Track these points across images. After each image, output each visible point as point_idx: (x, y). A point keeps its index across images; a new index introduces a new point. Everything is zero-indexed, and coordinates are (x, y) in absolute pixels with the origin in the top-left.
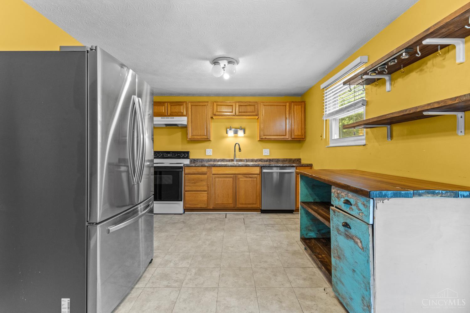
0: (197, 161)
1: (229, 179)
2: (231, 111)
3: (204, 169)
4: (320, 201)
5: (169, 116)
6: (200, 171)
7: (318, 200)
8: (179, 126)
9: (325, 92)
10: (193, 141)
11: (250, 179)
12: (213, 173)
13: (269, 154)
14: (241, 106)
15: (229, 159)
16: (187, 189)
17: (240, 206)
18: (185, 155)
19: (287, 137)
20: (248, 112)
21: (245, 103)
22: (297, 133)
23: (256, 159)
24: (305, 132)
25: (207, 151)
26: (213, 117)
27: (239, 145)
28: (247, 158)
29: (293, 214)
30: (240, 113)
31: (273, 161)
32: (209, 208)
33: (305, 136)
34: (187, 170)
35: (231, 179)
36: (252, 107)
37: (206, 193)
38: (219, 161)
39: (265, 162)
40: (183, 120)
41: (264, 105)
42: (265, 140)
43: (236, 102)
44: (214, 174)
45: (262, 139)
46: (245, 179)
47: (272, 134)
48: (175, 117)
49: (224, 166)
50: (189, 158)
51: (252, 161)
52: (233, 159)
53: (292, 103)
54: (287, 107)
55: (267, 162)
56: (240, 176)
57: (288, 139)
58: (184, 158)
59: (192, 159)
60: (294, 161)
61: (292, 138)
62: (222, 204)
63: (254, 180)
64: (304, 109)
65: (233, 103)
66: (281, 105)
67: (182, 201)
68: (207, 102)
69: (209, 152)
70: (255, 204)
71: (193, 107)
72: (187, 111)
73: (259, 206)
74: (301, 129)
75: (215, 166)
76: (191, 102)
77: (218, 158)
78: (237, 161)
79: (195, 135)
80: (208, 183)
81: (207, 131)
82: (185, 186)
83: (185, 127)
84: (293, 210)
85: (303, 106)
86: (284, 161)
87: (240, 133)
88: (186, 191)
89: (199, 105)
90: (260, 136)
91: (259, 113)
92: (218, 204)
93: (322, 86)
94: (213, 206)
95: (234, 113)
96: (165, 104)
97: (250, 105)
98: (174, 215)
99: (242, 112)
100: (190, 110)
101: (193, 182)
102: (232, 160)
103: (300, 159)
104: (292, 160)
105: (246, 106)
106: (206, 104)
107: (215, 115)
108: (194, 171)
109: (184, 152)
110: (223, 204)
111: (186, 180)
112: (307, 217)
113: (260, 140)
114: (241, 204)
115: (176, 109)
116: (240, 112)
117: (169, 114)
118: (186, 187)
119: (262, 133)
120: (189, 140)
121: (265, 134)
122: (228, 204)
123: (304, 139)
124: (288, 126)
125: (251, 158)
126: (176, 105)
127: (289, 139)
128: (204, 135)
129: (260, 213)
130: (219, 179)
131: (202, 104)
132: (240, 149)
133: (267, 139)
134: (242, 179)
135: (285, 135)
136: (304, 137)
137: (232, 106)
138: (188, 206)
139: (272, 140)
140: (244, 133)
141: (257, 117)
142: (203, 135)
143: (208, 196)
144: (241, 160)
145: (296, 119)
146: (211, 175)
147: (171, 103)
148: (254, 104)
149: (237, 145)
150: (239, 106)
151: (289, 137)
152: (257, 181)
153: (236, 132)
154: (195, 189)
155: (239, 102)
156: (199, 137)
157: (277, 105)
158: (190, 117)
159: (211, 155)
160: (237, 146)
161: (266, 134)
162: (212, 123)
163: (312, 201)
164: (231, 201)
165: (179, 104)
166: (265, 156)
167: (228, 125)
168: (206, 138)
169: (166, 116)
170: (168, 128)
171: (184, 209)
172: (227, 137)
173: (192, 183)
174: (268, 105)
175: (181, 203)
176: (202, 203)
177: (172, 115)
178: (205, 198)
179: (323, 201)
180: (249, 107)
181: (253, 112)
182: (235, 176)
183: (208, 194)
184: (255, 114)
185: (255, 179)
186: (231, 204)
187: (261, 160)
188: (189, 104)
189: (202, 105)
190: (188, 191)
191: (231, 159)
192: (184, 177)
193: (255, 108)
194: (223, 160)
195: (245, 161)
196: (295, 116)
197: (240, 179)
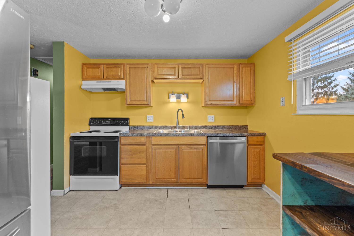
0: (138, 129)
1: (171, 150)
2: (174, 74)
3: (143, 139)
4: (314, 204)
5: (105, 79)
6: (138, 141)
7: (311, 203)
8: (118, 91)
9: (294, 44)
10: (132, 107)
11: (195, 150)
12: (153, 143)
13: (213, 121)
14: (184, 68)
15: (171, 126)
16: (123, 161)
17: (184, 181)
18: (124, 121)
19: (235, 102)
20: (192, 75)
21: (189, 65)
22: (246, 97)
23: (200, 126)
24: (254, 97)
25: (148, 118)
26: (154, 81)
27: (182, 111)
28: (191, 125)
29: (244, 189)
30: (184, 77)
31: (218, 128)
32: (148, 183)
33: (254, 101)
34: (124, 140)
35: (173, 150)
36: (196, 69)
37: (145, 167)
38: (160, 128)
39: (209, 129)
40: (121, 84)
41: (210, 67)
42: (211, 105)
43: (179, 64)
44: (154, 145)
45: (207, 105)
46: (189, 150)
47: (219, 100)
48: (111, 81)
49: (166, 136)
50: (128, 125)
51: (196, 128)
52: (175, 125)
53: (241, 65)
54: (235, 69)
55: (211, 128)
56: (183, 147)
57: (235, 104)
58: (123, 125)
59: (132, 126)
60: (240, 128)
61: (240, 103)
62: (163, 179)
63: (199, 151)
64: (253, 72)
65: (176, 65)
66: (228, 68)
67: (118, 175)
68: (148, 64)
69: (150, 119)
70: (201, 179)
71: (131, 69)
72: (125, 74)
73: (205, 182)
74: (251, 94)
75: (155, 135)
76: (130, 64)
77: (160, 125)
78: (180, 128)
79: (134, 101)
80: (148, 155)
81: (147, 96)
82: (121, 158)
83: (123, 92)
84: (244, 186)
85: (252, 68)
86: (230, 128)
87: (184, 99)
88: (122, 164)
89: (139, 68)
90: (205, 102)
91: (204, 77)
92: (158, 179)
93: (287, 39)
94: (152, 182)
95: (176, 77)
96: (101, 66)
97: (194, 67)
98: (107, 192)
99: (185, 75)
100: (128, 72)
101: (130, 153)
102: (175, 127)
103: (247, 126)
104: (238, 127)
105: (189, 68)
106: (146, 66)
107: (156, 78)
108: (131, 141)
109: (123, 119)
110: (165, 179)
111: (122, 151)
112: (293, 229)
113: (206, 105)
114: (184, 179)
115: (113, 72)
116: (183, 75)
117: (105, 77)
118: (122, 160)
119: (207, 98)
120: (127, 105)
121: (210, 100)
122: (170, 179)
123: (252, 104)
124: (235, 90)
125: (194, 125)
126: (113, 68)
127: (238, 105)
128: (144, 101)
129: (206, 188)
130: (160, 150)
131: (141, 66)
132: (183, 116)
133: (212, 105)
134: (186, 150)
135: (233, 101)
136: (253, 103)
137: (174, 68)
138: (124, 181)
139: (218, 105)
140: (188, 98)
141: (202, 81)
142: (142, 101)
143: (147, 170)
144: (184, 128)
145: (245, 83)
146: (151, 146)
147: (107, 65)
148: (198, 67)
149: (180, 111)
150: (182, 68)
151: (237, 102)
152: (203, 152)
153: (178, 98)
154: (132, 162)
155: (182, 64)
156: (138, 103)
157: (224, 68)
158: (128, 81)
159: (152, 122)
160: (180, 113)
161: (212, 99)
162: (153, 88)
163: (302, 204)
164: (173, 175)
165: (116, 66)
166: (210, 122)
167: (170, 89)
168: (147, 103)
169: (102, 79)
170: (106, 93)
171: (121, 185)
172: (170, 102)
173: (129, 155)
174: (214, 68)
175: (117, 178)
176: (140, 178)
177: (108, 78)
178: (144, 172)
179: (319, 204)
180: (193, 69)
181: (197, 75)
182: (178, 146)
183: (147, 167)
184: (200, 78)
185: (201, 150)
186: (173, 179)
187: (205, 127)
188: (128, 66)
189: (142, 68)
190: (125, 164)
191: (173, 125)
192: (120, 147)
193: (199, 70)
194: (165, 128)
195: (189, 128)
196: (244, 80)
197: (184, 150)
